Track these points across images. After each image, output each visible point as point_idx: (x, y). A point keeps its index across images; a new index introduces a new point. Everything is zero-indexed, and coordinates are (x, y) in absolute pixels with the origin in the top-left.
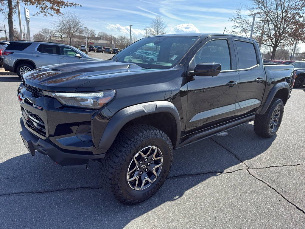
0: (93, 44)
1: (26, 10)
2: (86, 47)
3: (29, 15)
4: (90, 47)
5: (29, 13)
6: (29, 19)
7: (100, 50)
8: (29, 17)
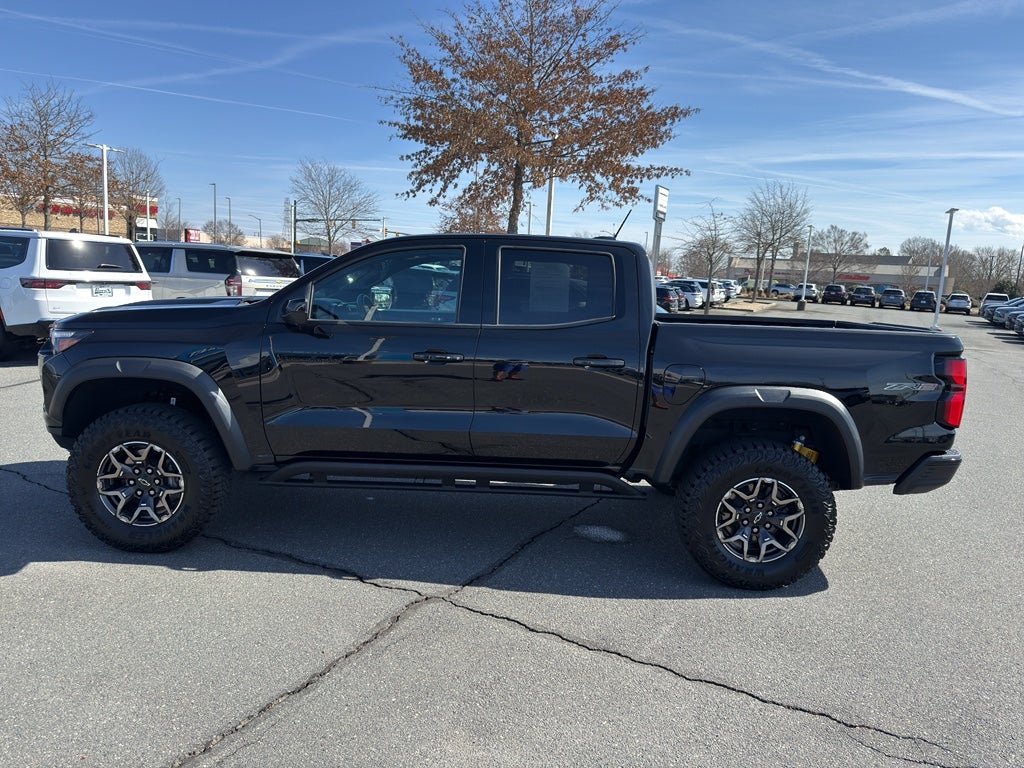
0: (868, 278)
1: (661, 190)
2: (814, 289)
3: (665, 204)
4: (829, 289)
5: (666, 199)
6: (664, 214)
7: (863, 296)
8: (664, 210)
